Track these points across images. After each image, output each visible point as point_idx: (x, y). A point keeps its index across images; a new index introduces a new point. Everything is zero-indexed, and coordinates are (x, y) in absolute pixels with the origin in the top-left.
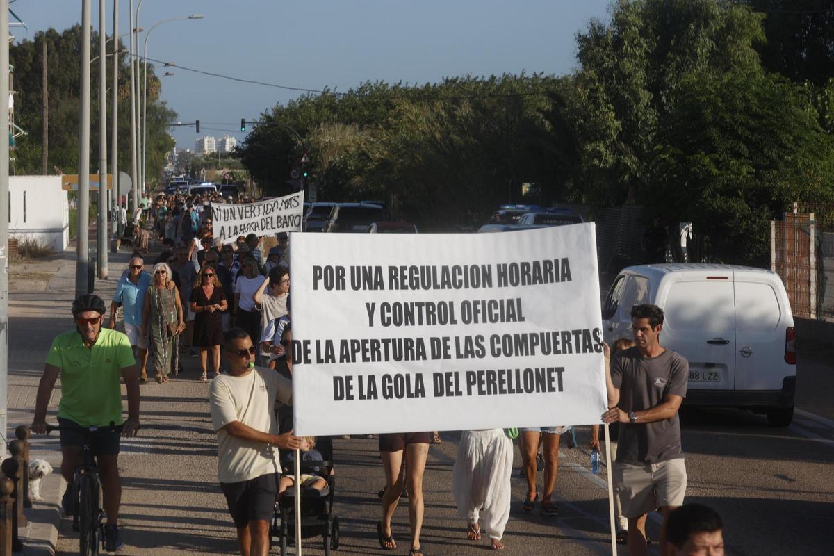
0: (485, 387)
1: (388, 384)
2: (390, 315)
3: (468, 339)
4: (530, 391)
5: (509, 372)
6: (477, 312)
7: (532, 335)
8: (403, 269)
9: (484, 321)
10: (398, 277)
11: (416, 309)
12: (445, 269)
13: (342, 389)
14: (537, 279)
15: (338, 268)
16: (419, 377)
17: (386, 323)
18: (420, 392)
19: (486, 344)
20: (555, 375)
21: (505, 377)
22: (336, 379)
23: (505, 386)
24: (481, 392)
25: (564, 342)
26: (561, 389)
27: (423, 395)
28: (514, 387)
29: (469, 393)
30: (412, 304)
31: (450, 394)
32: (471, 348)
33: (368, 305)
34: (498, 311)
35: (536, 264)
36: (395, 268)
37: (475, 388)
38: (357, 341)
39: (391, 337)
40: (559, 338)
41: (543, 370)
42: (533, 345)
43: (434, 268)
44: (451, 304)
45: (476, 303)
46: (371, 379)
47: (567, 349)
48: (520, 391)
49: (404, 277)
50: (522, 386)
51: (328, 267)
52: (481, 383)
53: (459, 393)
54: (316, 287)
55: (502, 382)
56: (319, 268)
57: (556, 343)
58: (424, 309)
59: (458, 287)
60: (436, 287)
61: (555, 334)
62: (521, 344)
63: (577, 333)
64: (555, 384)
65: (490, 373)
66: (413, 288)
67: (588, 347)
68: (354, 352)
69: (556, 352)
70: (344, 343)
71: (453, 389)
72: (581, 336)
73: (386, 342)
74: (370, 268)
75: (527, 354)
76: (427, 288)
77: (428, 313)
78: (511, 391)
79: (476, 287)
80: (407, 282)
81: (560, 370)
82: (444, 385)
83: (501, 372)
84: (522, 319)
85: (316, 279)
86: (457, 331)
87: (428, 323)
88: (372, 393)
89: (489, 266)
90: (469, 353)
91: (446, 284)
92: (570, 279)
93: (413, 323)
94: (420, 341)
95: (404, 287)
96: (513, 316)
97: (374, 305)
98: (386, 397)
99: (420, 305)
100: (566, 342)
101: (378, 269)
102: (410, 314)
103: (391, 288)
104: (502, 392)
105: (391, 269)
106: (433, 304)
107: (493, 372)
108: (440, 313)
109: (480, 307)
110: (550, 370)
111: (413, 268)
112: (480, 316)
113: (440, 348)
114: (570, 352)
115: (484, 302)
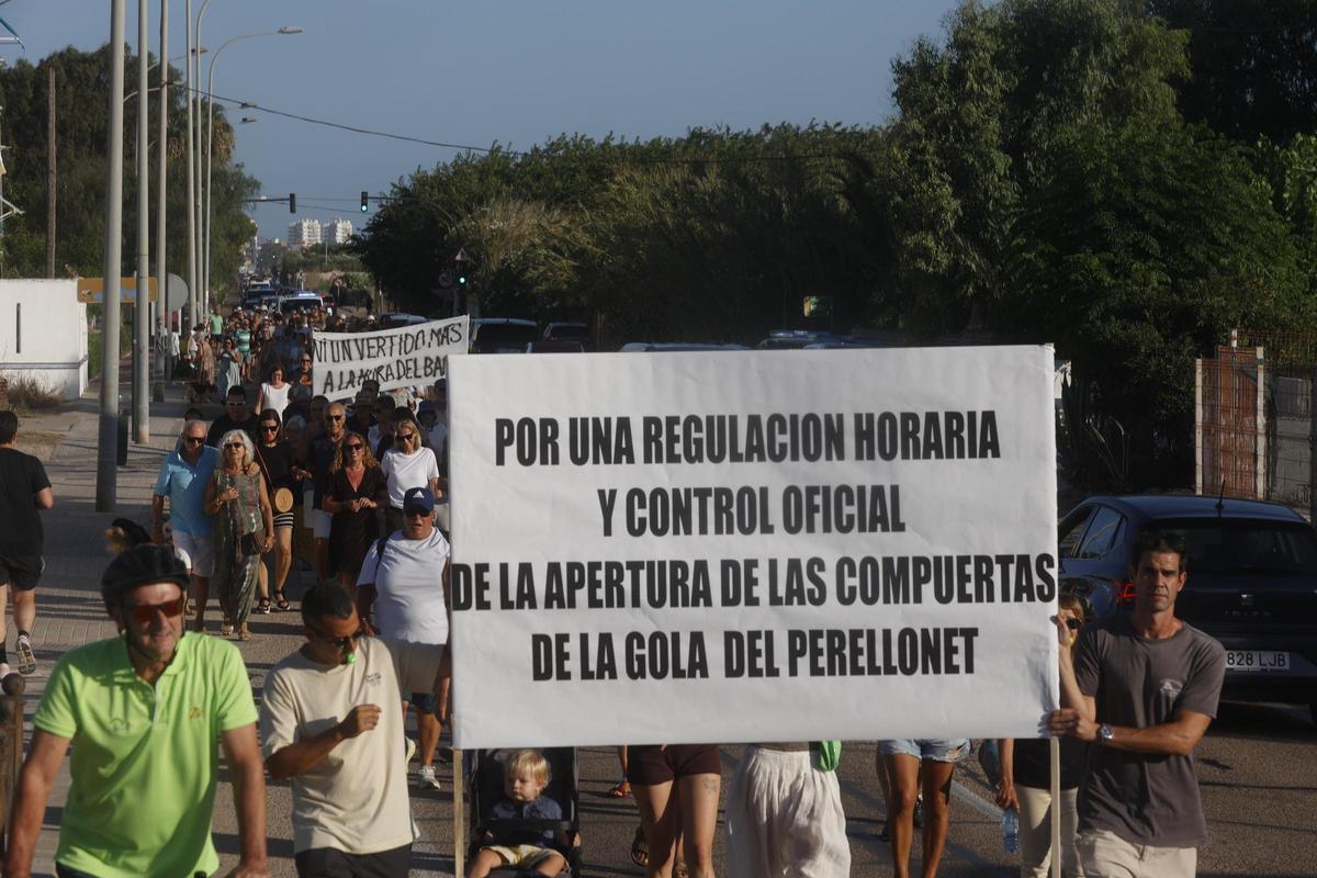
0: (823, 662)
1: (637, 652)
2: (644, 513)
3: (794, 565)
4: (909, 672)
5: (871, 634)
6: (812, 509)
7: (919, 561)
8: (672, 421)
9: (827, 529)
10: (664, 438)
11: (695, 502)
12: (754, 421)
13: (548, 659)
14: (932, 449)
15: (545, 422)
16: (697, 639)
17: (635, 530)
18: (699, 667)
19: (829, 578)
20: (959, 642)
21: (862, 643)
22: (538, 639)
23: (863, 661)
24: (816, 671)
25: (980, 577)
26: (970, 669)
27: (705, 674)
28: (879, 662)
29: (793, 672)
30: (687, 491)
31: (755, 672)
32: (800, 584)
33: (602, 493)
34: (853, 510)
35: (932, 418)
36: (656, 421)
37: (804, 663)
38: (579, 566)
39: (645, 559)
40: (970, 569)
41: (937, 631)
42: (920, 581)
43: (733, 419)
44: (764, 491)
45: (812, 491)
46: (605, 640)
47: (984, 594)
48: (890, 670)
49: (672, 439)
50: (895, 662)
51: (526, 421)
52: (816, 653)
53: (773, 672)
54: (500, 460)
55: (856, 652)
56: (508, 423)
57: (964, 579)
58: (711, 501)
59: (777, 458)
60: (736, 457)
61: (964, 560)
62: (897, 579)
63: (1005, 561)
64: (959, 660)
65: (834, 634)
66: (690, 460)
67: (1025, 591)
68: (573, 586)
69: (964, 598)
70: (554, 569)
71: (761, 663)
72: (1013, 568)
73: (635, 567)
74: (608, 420)
75: (906, 600)
76: (717, 459)
77: (719, 509)
78: (874, 670)
79: (812, 458)
80: (679, 448)
81: (970, 634)
82: (745, 656)
83: (856, 634)
84: (899, 527)
85: (502, 444)
86: (774, 547)
87: (719, 531)
88: (607, 669)
89: (840, 417)
90: (795, 594)
91: (755, 451)
92: (996, 454)
93: (688, 531)
94: (701, 567)
95: (673, 458)
96: (883, 520)
97: (613, 493)
98: (632, 675)
99: (703, 493)
100: (983, 578)
101: (624, 424)
102: (683, 512)
103: (648, 460)
104: (857, 671)
105: (648, 421)
106: (727, 492)
107: (840, 634)
108: (741, 511)
109: (818, 500)
110: (951, 633)
111: (692, 419)
112: (819, 518)
113: (739, 583)
114: (991, 599)
115: (827, 490)
